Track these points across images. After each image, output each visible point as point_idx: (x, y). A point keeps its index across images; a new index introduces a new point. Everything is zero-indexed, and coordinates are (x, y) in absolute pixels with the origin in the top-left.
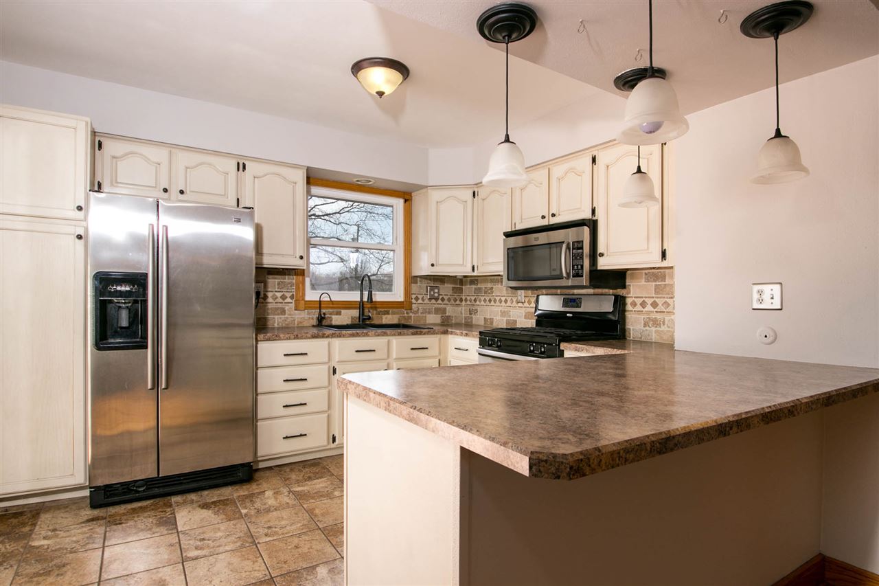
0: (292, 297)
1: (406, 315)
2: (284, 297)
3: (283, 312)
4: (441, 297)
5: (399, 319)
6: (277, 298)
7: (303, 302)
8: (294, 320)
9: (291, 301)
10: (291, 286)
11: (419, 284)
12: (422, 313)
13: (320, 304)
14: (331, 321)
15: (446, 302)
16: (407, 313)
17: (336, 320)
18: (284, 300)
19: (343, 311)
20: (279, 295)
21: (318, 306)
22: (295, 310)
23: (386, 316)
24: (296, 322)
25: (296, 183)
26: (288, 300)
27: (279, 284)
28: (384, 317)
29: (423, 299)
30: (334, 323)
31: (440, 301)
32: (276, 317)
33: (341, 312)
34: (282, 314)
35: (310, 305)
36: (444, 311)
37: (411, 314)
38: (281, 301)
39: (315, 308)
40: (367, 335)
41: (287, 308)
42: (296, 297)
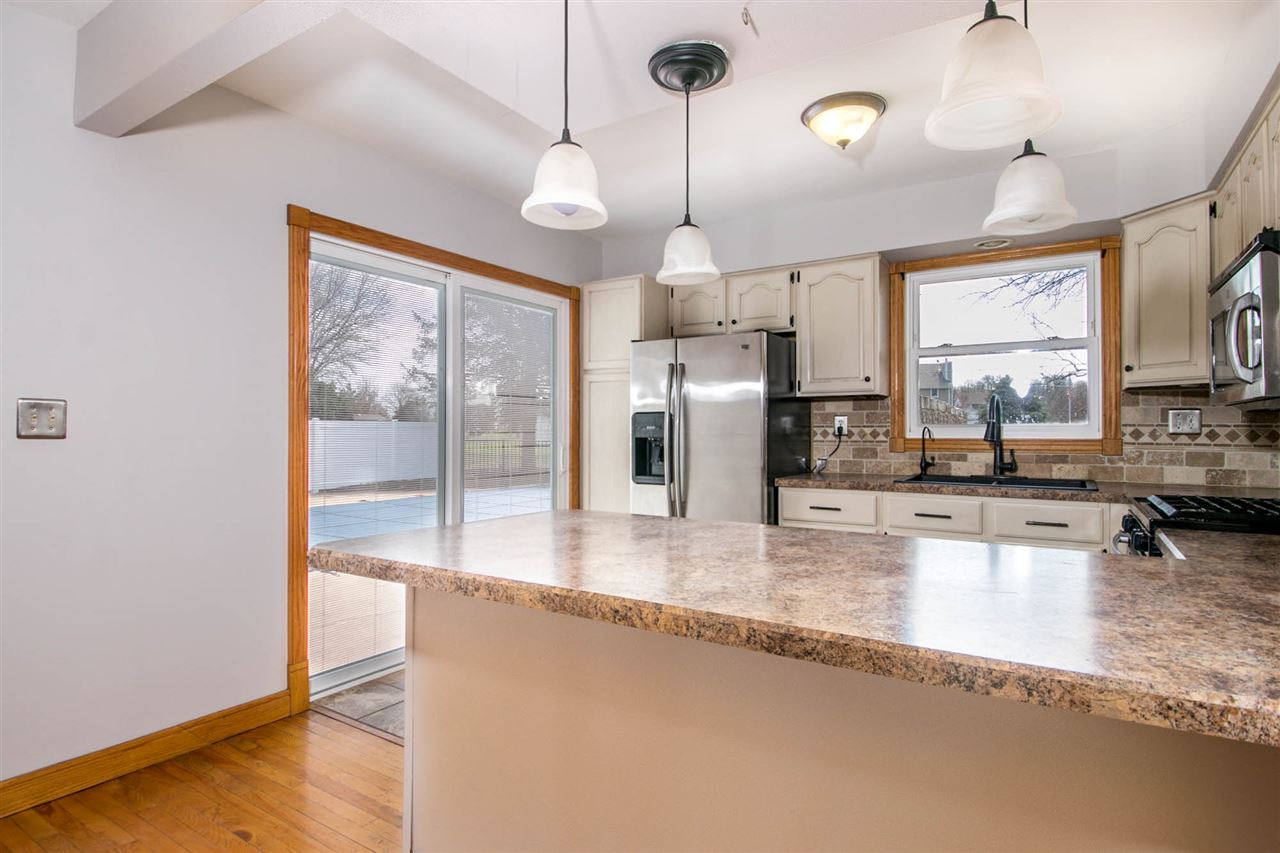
0: (886, 434)
1: (1107, 464)
2: (875, 434)
3: (874, 454)
4: (1205, 430)
5: (1090, 472)
6: (865, 435)
7: (902, 440)
8: (890, 466)
9: (885, 439)
10: (885, 419)
11: (1141, 406)
12: (1150, 463)
13: (923, 444)
14: (950, 469)
15: (1222, 440)
16: (1110, 461)
17: (959, 469)
18: (875, 438)
19: (970, 456)
20: (868, 431)
21: (921, 446)
22: (891, 451)
23: (1058, 466)
24: (892, 468)
25: (862, 279)
26: (882, 438)
27: (868, 415)
28: (1055, 467)
29: (1153, 435)
30: (954, 473)
31: (1202, 439)
32: (864, 460)
33: (966, 456)
34: (872, 457)
35: (908, 445)
36: (1218, 459)
37: (1121, 464)
38: (871, 439)
39: (917, 449)
40: (938, 491)
41: (879, 449)
42: (893, 434)
